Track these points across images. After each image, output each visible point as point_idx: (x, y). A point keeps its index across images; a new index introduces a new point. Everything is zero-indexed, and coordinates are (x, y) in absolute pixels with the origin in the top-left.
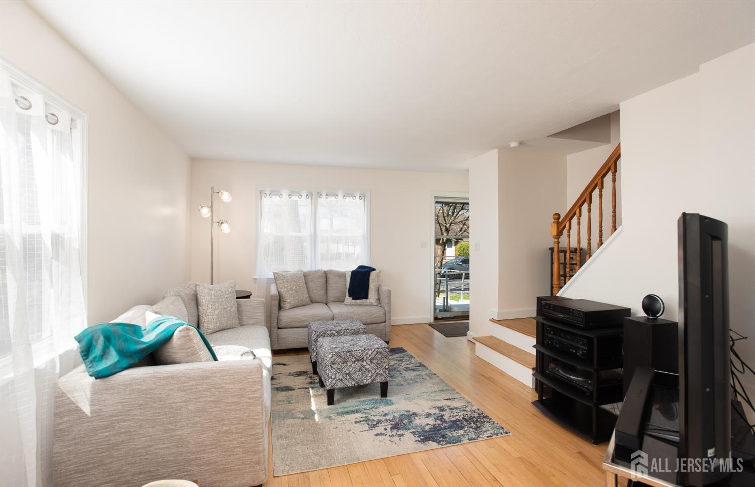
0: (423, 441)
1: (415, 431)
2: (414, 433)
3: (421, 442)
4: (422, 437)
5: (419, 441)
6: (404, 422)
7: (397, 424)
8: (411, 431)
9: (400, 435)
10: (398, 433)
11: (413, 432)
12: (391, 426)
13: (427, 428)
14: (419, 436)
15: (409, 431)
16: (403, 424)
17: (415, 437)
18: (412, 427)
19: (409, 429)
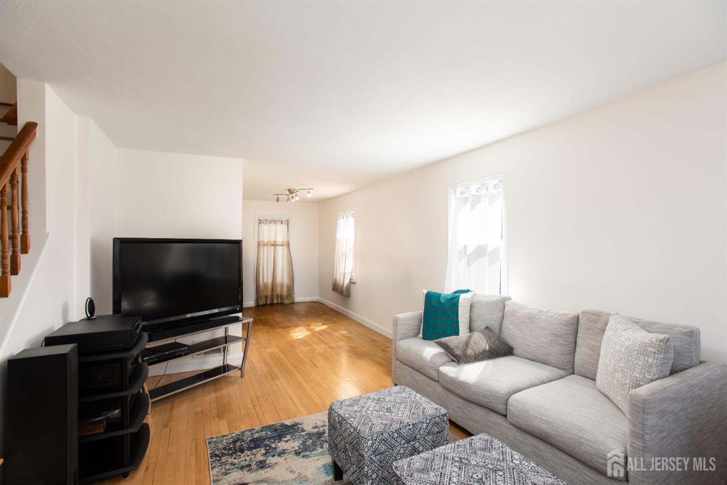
0: (296, 424)
1: (302, 433)
2: (303, 430)
3: (298, 424)
4: (296, 427)
5: (300, 424)
6: (311, 441)
7: (319, 438)
8: (305, 433)
9: (315, 427)
10: (317, 429)
11: (304, 432)
12: (324, 435)
13: (288, 437)
14: (299, 428)
15: (307, 432)
16: (313, 438)
17: (302, 428)
18: (303, 436)
19: (307, 434)
